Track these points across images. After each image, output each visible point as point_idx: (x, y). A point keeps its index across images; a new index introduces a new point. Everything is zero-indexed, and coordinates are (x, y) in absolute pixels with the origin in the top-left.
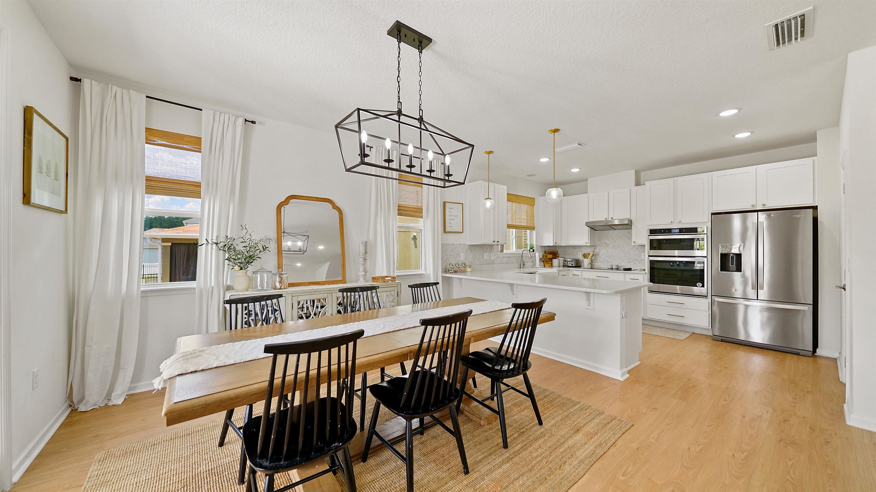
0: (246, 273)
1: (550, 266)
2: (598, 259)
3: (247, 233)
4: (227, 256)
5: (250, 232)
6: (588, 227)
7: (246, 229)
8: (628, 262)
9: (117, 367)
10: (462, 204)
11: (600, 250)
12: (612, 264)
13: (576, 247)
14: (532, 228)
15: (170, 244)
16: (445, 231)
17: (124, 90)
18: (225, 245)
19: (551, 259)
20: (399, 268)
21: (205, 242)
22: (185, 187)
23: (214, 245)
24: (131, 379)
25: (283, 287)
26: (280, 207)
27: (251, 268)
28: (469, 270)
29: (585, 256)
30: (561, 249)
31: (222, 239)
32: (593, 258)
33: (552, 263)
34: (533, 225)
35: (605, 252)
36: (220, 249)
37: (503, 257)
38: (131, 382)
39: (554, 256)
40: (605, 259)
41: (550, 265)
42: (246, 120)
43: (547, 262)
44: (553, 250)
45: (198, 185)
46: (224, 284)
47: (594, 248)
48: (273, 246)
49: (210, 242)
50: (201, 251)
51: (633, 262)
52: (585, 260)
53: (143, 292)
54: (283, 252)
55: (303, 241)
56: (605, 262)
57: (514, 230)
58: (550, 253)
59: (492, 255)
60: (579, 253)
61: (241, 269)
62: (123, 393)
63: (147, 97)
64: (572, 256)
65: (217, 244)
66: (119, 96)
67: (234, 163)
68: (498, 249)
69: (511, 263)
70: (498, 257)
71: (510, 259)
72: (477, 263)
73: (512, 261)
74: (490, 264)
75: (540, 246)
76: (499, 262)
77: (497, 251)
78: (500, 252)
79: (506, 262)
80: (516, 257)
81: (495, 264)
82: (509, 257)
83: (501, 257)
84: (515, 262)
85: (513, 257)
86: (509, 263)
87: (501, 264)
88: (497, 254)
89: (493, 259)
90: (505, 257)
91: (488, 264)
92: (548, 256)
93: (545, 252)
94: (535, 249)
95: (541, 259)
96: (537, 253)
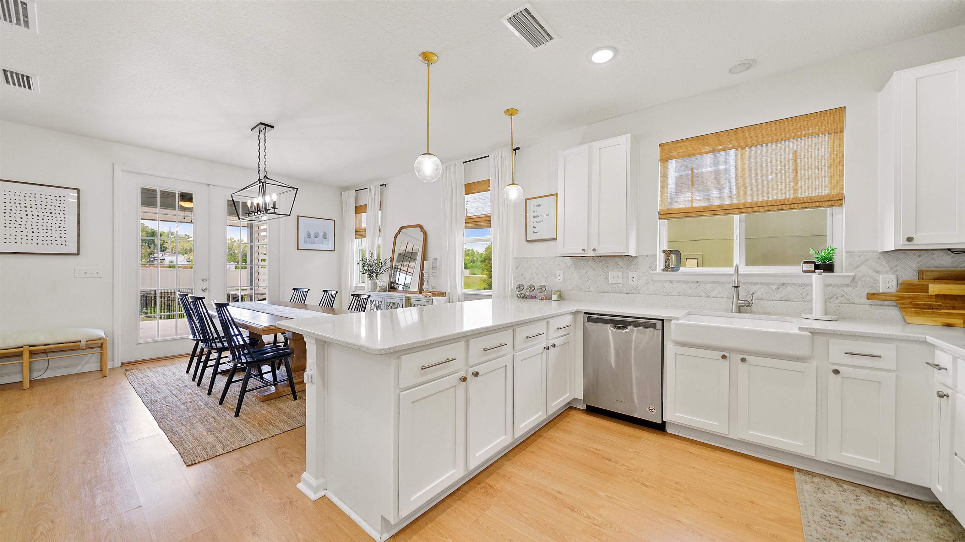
1: (948, 325)
10: (556, 195)
16: (526, 240)
26: (396, 236)
28: (554, 297)
34: (834, 191)
42: (380, 185)
59: (631, 277)
68: (651, 264)
69: (701, 296)
70: (652, 280)
71: (699, 285)
72: (591, 289)
73: (704, 292)
74: (624, 293)
75: (880, 251)
76: (654, 292)
77: (650, 267)
78: (664, 270)
79: (679, 293)
80: (723, 283)
81: (640, 293)
82: (692, 282)
83: (662, 281)
84: (719, 296)
85: (712, 283)
86: (693, 296)
87: (660, 295)
88: (648, 275)
89: (636, 283)
90: (679, 282)
91: (620, 293)
92: (940, 288)
93: (920, 273)
94: (842, 262)
95: (871, 296)
96: (814, 276)
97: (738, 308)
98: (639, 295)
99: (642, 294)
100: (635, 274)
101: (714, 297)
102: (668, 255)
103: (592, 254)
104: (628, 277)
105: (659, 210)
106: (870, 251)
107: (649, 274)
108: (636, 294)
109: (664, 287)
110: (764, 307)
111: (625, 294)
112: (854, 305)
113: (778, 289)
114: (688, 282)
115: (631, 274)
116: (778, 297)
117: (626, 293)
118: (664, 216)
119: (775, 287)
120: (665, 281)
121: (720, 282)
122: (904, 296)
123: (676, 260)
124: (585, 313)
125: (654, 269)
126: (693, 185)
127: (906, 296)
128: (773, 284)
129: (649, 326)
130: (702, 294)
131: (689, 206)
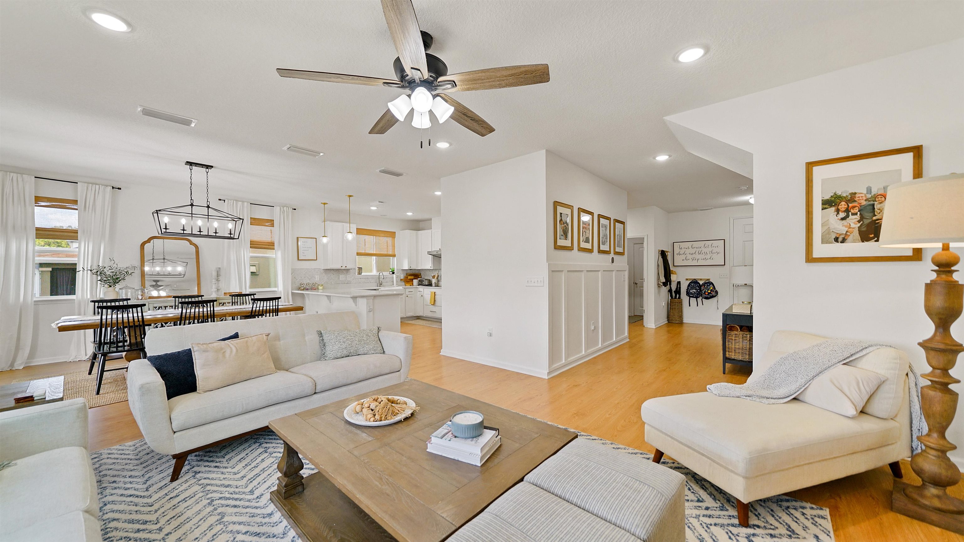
0: (114, 289)
3: (114, 263)
4: (99, 278)
5: (116, 262)
7: (114, 261)
9: (18, 348)
10: (316, 238)
11: (440, 272)
13: (427, 271)
14: (394, 256)
15: (50, 269)
16: (298, 259)
17: (19, 175)
18: (97, 271)
19: (412, 280)
20: (250, 288)
21: (82, 269)
22: (66, 234)
23: (89, 271)
24: (28, 355)
25: (143, 298)
26: (143, 245)
27: (118, 286)
28: (320, 288)
29: (434, 277)
30: (423, 272)
31: (95, 267)
32: (439, 279)
33: (413, 282)
34: (394, 253)
36: (93, 274)
37: (361, 278)
38: (28, 359)
39: (416, 277)
41: (411, 284)
42: (113, 188)
43: (407, 282)
44: (417, 272)
45: (76, 232)
46: (98, 297)
47: (436, 271)
48: (138, 272)
49: (86, 269)
50: (79, 276)
52: (433, 280)
53: (35, 301)
54: (146, 276)
55: (184, 266)
57: (375, 257)
58: (411, 275)
59: (348, 277)
60: (431, 275)
61: (110, 286)
62: (22, 363)
63: (35, 177)
64: (425, 277)
65: (91, 270)
66: (15, 179)
67: (104, 218)
68: (354, 272)
69: (369, 283)
70: (355, 278)
71: (368, 279)
72: (333, 283)
73: (370, 281)
75: (401, 269)
76: (356, 282)
77: (354, 274)
78: (358, 275)
79: (363, 282)
80: (375, 278)
81: (351, 283)
83: (358, 278)
85: (371, 278)
86: (367, 283)
87: (358, 283)
88: (354, 276)
89: (350, 279)
90: (363, 278)
91: (344, 284)
92: (409, 277)
93: (407, 274)
94: (395, 272)
95: (401, 280)
96: (394, 275)
101: (372, 283)
102: (359, 269)
109: (359, 280)
112: (398, 282)
114: (365, 278)
116: (386, 281)
117: (347, 284)
118: (358, 254)
119: (385, 278)
121: (373, 278)
131: (364, 252)
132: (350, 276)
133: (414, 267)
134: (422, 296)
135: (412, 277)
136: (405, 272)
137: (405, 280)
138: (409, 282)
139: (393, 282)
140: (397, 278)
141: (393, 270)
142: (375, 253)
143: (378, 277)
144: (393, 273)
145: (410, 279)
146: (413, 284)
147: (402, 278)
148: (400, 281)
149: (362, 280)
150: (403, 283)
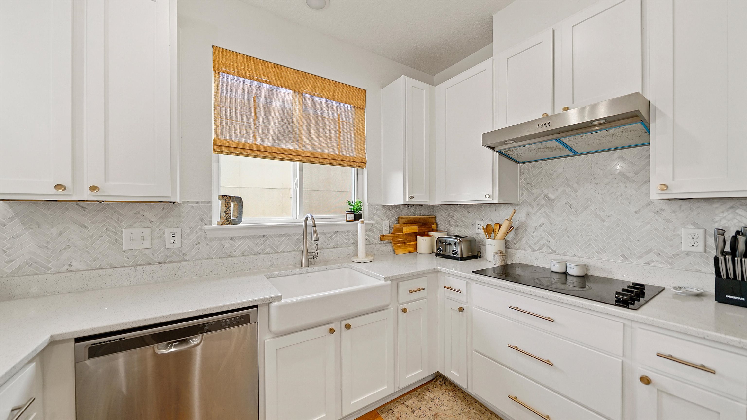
1: (409, 252)
2: (524, 240)
6: (493, 148)
8: (623, 256)
11: (528, 215)
12: (564, 258)
13: (472, 209)
14: (360, 163)
19: (413, 237)
29: (490, 230)
30: (443, 214)
32: (510, 237)
33: (416, 245)
34: (360, 156)
35: (542, 220)
37: (232, 239)
39: (423, 229)
40: (543, 242)
41: (412, 249)
43: (399, 242)
44: (424, 214)
47: (512, 210)
51: (640, 257)
52: (489, 242)
56: (544, 249)
58: (411, 222)
60: (477, 222)
64: (463, 229)
68: (203, 215)
69: (268, 253)
70: (205, 238)
71: (266, 240)
72: (76, 265)
73: (272, 248)
74: (155, 263)
75: (383, 204)
76: (208, 255)
77: (201, 220)
78: (223, 224)
79: (243, 252)
80: (289, 235)
81: (185, 260)
82: (259, 237)
83: (220, 239)
84: (286, 250)
85: (279, 236)
86: (260, 254)
87: (218, 258)
88: (198, 231)
89: (178, 245)
90: (243, 237)
91: (149, 264)
92: (407, 229)
93: (398, 219)
94: (365, 212)
95: (382, 238)
96: (360, 225)
97: (307, 260)
98: (184, 263)
99: (188, 261)
100: (175, 231)
101: (281, 252)
102: (228, 203)
103: (87, 196)
104: (162, 237)
105: (213, 138)
106: (379, 204)
107: (201, 229)
108: (179, 262)
109: (224, 246)
110: (324, 256)
111: (158, 266)
112: (372, 245)
113: (332, 237)
114: (253, 237)
115: (168, 232)
116: (332, 245)
117: (160, 263)
118: (221, 149)
119: (330, 236)
120: (225, 238)
121: (287, 234)
122: (395, 236)
123: (238, 209)
124: (78, 340)
125: (208, 223)
126: (256, 117)
127: (396, 236)
128: (328, 233)
129: (234, 322)
130: (269, 250)
131: (252, 141)
132: (177, 231)
133: (420, 199)
134: (461, 310)
135: (414, 229)
136: (394, 214)
137: (394, 237)
138: (404, 242)
139: (356, 244)
140: (367, 231)
141: (356, 206)
142: (298, 148)
143: (301, 231)
144: (358, 217)
145: (408, 234)
146: (416, 249)
147: (385, 230)
148: (377, 240)
149: (238, 243)
150: (389, 248)
